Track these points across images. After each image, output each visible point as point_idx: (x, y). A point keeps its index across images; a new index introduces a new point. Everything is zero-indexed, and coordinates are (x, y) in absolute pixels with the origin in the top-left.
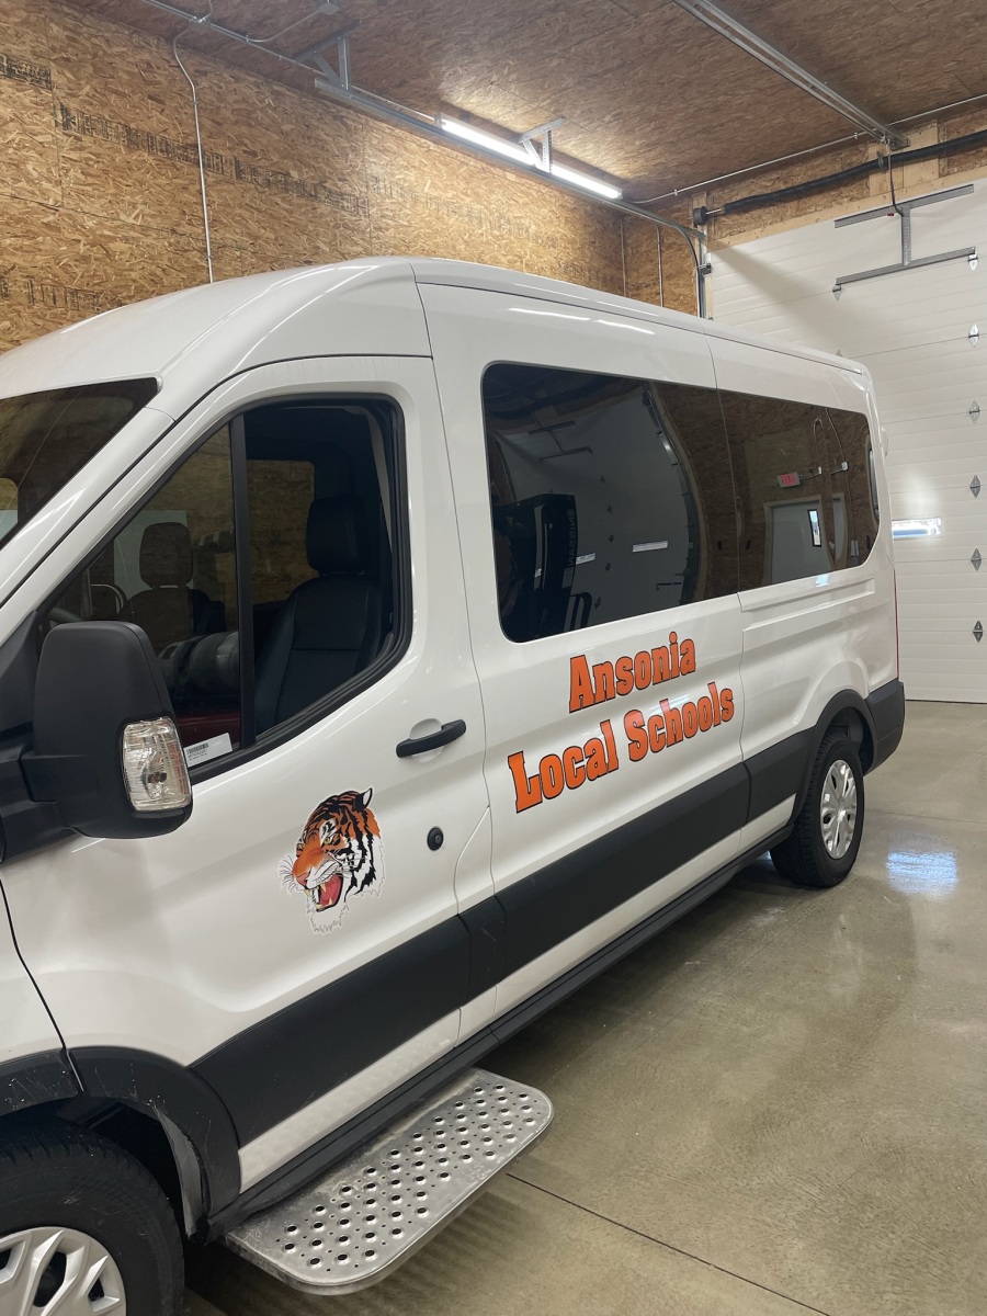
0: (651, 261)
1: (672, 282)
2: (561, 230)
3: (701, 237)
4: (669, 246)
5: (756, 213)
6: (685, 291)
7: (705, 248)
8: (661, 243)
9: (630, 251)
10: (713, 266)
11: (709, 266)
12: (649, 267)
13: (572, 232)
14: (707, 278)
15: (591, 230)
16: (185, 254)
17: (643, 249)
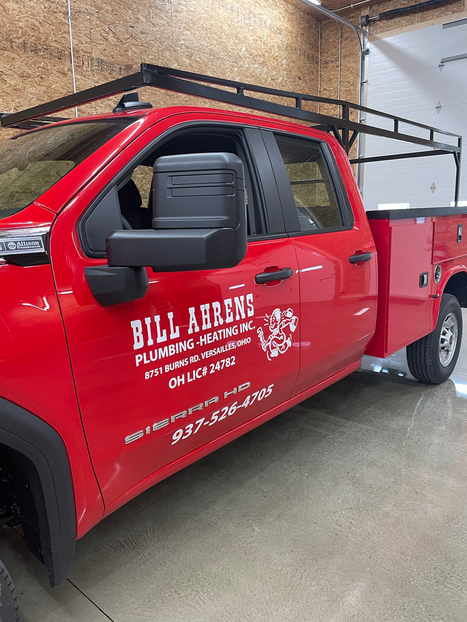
0: (335, 47)
1: (346, 60)
2: (285, 24)
3: (365, 33)
4: (346, 39)
5: (397, 19)
6: (354, 65)
7: (366, 40)
8: (342, 36)
9: (324, 41)
10: (370, 50)
11: (368, 50)
12: (334, 50)
13: (292, 26)
14: (367, 58)
15: (302, 26)
16: (54, 14)
17: (331, 40)
